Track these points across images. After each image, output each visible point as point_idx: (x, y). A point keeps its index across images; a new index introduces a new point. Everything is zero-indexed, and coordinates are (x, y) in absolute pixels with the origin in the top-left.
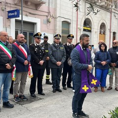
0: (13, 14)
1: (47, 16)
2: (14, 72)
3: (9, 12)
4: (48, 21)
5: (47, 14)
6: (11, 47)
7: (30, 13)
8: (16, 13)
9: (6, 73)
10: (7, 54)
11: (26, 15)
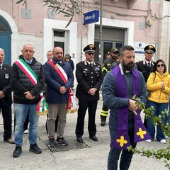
0: (90, 18)
1: (146, 17)
4: (148, 25)
5: (145, 14)
7: (118, 14)
8: (94, 16)
11: (112, 18)
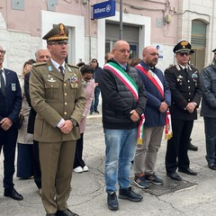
0: (103, 10)
1: (163, 11)
2: (141, 128)
3: (95, 7)
6: (136, 74)
7: (132, 7)
8: (108, 8)
9: (128, 129)
10: (131, 90)
